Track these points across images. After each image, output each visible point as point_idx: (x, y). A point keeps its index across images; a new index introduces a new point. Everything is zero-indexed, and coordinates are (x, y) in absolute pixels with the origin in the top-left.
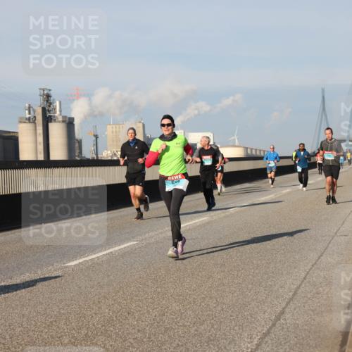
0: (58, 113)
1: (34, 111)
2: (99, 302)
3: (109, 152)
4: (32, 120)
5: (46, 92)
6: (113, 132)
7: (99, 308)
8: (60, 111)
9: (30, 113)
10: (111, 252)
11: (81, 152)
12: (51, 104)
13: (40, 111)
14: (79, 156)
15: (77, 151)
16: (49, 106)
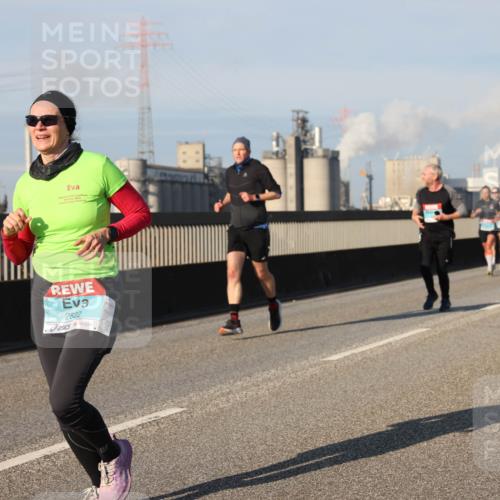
0: (317, 144)
1: (284, 142)
2: (372, 413)
3: (388, 200)
4: (280, 156)
5: (301, 115)
6: (394, 171)
7: (373, 421)
8: (321, 142)
9: (278, 145)
10: (390, 343)
11: (347, 200)
12: (307, 132)
13: (291, 142)
14: (344, 206)
15: (343, 199)
16: (305, 135)
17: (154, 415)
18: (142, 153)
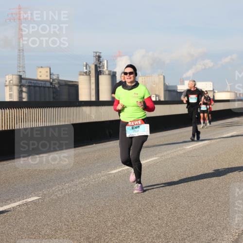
0: (106, 68)
1: (90, 67)
2: (132, 198)
4: (88, 74)
5: (97, 54)
7: (132, 202)
9: (86, 69)
12: (101, 62)
13: (93, 67)
16: (100, 64)
17: (26, 200)
18: (20, 72)
